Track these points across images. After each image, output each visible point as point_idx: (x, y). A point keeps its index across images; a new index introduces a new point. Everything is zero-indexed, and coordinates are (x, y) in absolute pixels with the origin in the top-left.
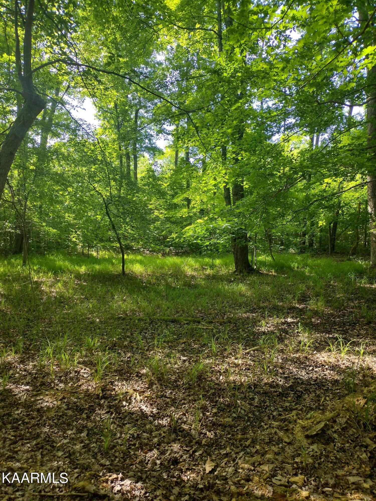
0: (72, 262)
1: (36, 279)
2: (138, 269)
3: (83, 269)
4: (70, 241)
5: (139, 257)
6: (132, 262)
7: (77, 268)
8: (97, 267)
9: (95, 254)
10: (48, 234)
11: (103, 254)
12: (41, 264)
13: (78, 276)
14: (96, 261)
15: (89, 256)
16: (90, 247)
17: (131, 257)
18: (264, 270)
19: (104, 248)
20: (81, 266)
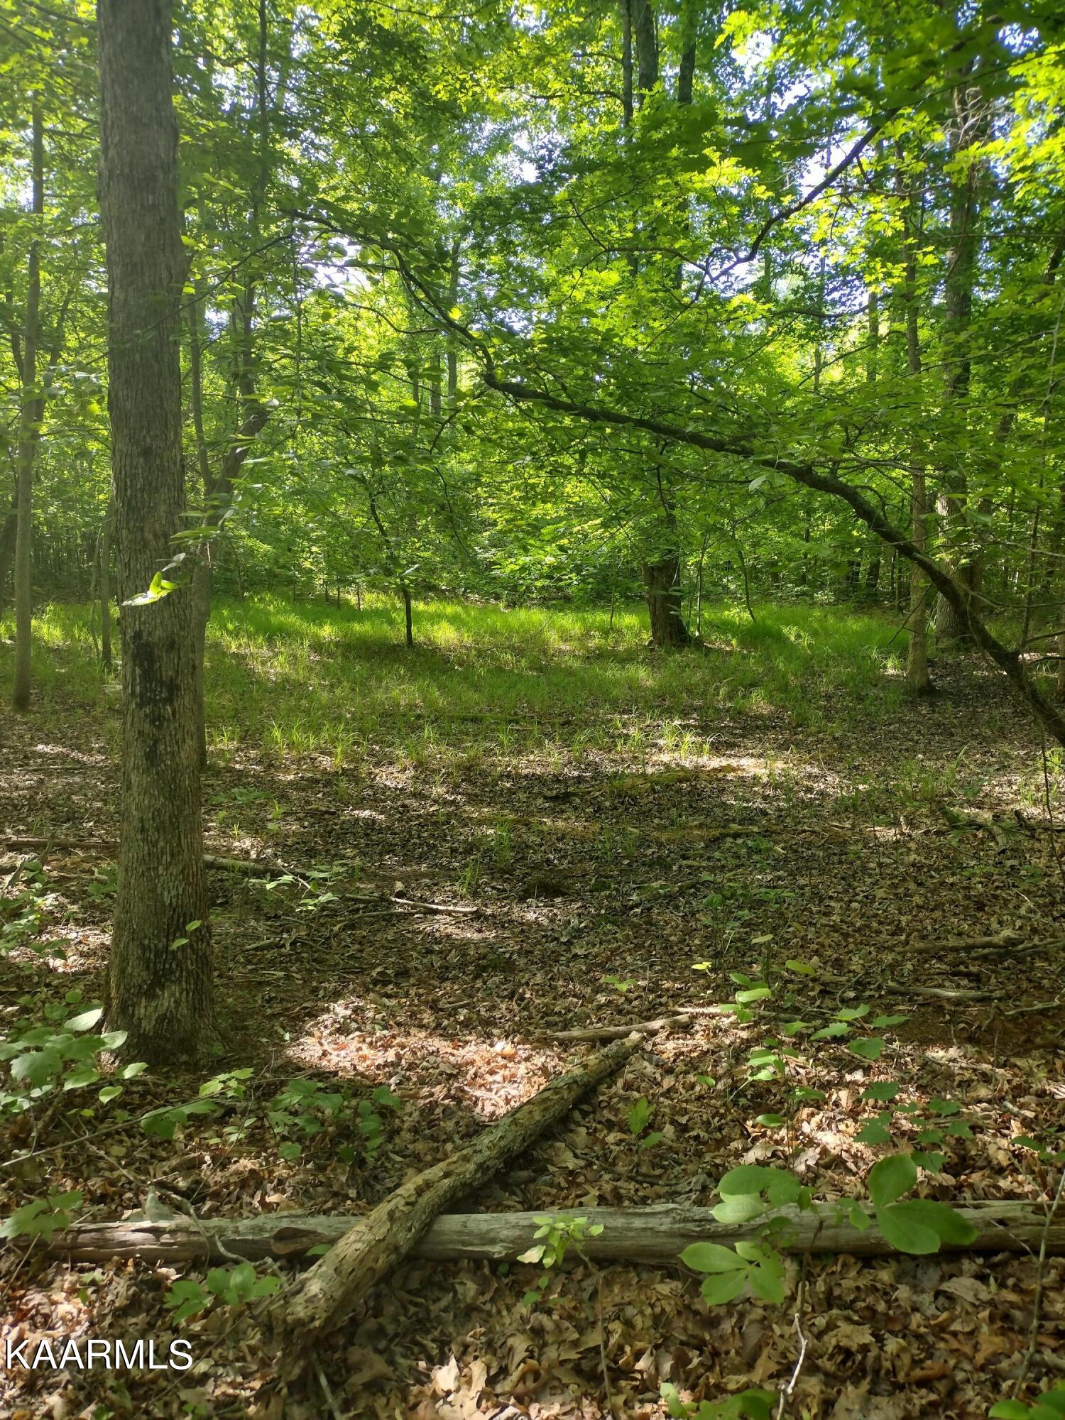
0: (304, 615)
1: (234, 649)
2: (444, 634)
3: (327, 632)
4: (299, 567)
5: (449, 610)
6: (436, 618)
7: (313, 629)
8: (357, 627)
9: (352, 599)
10: (251, 552)
11: (371, 600)
12: (240, 619)
13: (318, 647)
14: (355, 614)
15: (338, 604)
16: (343, 582)
17: (433, 607)
18: (717, 642)
19: (372, 586)
20: (321, 625)
